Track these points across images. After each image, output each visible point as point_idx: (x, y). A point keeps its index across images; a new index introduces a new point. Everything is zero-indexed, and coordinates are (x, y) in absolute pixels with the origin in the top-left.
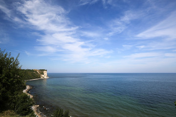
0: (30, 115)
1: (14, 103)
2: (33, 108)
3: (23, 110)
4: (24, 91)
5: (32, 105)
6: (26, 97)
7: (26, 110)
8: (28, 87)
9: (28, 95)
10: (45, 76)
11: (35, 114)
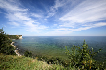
0: (14, 54)
1: (6, 49)
2: (16, 51)
3: (11, 52)
4: (11, 44)
5: (15, 50)
6: (11, 47)
7: (12, 52)
8: (13, 42)
9: (13, 46)
10: (21, 38)
11: (17, 53)
